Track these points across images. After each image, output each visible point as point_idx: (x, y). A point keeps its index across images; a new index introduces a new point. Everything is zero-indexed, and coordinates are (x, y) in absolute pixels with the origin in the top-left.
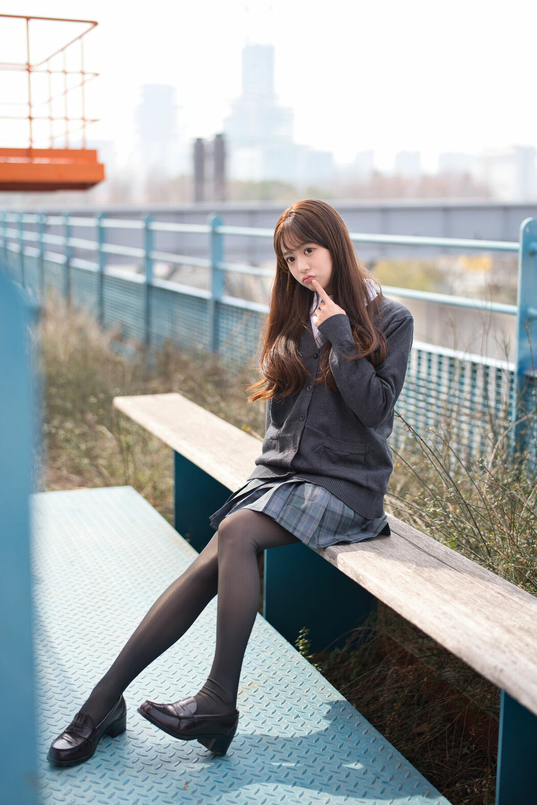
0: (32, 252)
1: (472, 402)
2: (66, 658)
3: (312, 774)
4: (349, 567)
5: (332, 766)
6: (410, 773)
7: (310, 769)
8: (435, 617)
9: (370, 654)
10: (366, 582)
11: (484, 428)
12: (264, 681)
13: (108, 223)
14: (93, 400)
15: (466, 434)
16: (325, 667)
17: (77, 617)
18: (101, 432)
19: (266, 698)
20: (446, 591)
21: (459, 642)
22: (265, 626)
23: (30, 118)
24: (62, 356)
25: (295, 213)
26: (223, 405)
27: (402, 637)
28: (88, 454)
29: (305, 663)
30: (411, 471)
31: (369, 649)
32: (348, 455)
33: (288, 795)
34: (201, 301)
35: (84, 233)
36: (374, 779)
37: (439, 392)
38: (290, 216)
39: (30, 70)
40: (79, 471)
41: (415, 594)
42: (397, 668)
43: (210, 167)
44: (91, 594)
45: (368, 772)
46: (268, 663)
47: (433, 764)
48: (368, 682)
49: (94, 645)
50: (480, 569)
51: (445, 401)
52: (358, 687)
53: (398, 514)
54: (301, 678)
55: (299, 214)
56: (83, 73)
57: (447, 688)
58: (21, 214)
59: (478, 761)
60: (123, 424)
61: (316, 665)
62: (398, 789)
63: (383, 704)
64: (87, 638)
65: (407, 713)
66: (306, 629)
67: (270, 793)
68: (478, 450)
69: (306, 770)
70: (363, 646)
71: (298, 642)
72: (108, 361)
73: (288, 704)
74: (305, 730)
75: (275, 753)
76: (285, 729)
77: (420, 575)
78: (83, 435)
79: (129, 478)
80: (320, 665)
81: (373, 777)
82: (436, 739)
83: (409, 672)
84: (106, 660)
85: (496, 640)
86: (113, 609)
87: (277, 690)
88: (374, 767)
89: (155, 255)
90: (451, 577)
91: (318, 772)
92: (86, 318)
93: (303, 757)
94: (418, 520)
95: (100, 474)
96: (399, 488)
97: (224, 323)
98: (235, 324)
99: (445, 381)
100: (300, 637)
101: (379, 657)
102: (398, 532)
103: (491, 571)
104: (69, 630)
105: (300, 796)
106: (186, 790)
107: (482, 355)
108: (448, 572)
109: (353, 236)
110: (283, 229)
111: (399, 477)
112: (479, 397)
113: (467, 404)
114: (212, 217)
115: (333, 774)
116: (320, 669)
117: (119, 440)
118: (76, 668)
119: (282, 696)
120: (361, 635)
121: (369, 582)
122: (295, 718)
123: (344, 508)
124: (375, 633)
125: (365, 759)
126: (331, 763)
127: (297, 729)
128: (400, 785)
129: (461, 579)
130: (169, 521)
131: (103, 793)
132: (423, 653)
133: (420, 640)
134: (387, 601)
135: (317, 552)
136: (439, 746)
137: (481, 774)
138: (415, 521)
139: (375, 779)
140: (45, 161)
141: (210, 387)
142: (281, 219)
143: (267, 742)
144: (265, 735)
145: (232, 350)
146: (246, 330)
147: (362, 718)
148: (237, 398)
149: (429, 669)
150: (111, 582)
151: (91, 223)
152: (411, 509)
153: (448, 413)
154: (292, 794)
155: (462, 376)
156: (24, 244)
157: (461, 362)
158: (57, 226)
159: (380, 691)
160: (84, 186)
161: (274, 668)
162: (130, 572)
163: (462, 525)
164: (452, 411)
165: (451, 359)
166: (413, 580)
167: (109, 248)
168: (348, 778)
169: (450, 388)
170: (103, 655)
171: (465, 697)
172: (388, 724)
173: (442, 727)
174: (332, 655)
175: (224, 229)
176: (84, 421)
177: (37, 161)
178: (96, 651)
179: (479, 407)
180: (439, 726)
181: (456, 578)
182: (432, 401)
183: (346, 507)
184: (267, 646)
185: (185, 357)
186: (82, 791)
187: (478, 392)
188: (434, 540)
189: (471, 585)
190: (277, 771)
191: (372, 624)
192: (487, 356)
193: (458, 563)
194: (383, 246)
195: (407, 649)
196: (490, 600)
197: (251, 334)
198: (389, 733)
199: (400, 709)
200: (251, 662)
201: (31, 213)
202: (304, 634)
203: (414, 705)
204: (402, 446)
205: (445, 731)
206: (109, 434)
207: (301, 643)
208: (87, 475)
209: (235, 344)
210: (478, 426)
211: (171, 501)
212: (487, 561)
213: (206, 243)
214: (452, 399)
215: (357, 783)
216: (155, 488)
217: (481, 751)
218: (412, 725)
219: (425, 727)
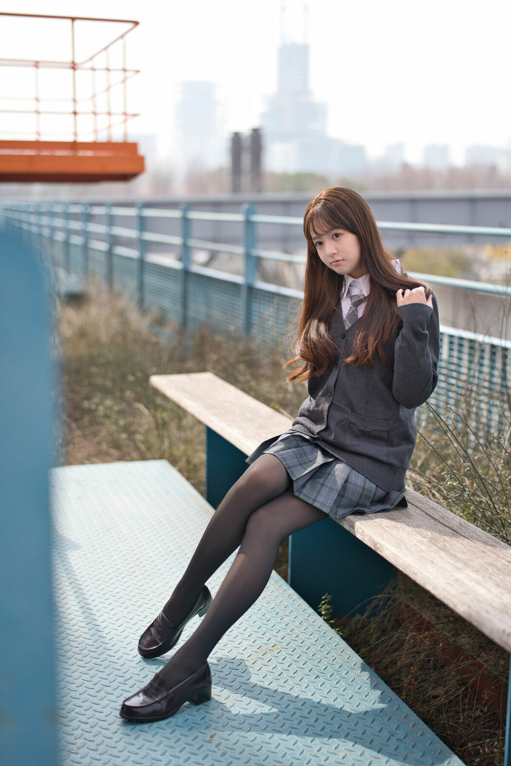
0: (77, 240)
1: (491, 382)
2: (101, 619)
3: (330, 730)
4: (367, 536)
5: (349, 723)
6: (423, 732)
7: (329, 726)
8: (448, 583)
9: (389, 621)
10: (383, 550)
11: (502, 407)
12: (287, 643)
13: (149, 213)
14: (131, 378)
15: (485, 413)
16: (345, 632)
17: (112, 581)
18: (138, 408)
19: (288, 660)
20: (458, 560)
21: (469, 607)
22: (289, 592)
23: (75, 113)
24: (104, 338)
25: (325, 199)
26: (253, 383)
27: (420, 605)
28: (126, 429)
29: (326, 627)
30: (430, 447)
31: (388, 616)
32: (371, 431)
33: (307, 749)
34: (234, 286)
35: (125, 222)
36: (388, 736)
37: (459, 373)
38: (319, 202)
39: (75, 67)
40: (117, 446)
41: (429, 561)
42: (415, 633)
43: (246, 160)
44: (126, 560)
45: (384, 730)
46: (291, 626)
47: (447, 726)
48: (386, 647)
49: (128, 607)
50: (492, 540)
51: (465, 381)
52: (378, 651)
53: (418, 487)
54: (322, 641)
55: (329, 200)
56: (125, 70)
57: (463, 653)
58: (67, 204)
59: (491, 723)
60: (159, 401)
61: (337, 629)
62: (411, 747)
63: (401, 668)
64: (121, 601)
65: (423, 676)
66: (328, 595)
67: (289, 747)
68: (496, 428)
69: (325, 727)
70: (384, 613)
71: (321, 607)
72: (146, 343)
73: (309, 665)
74: (324, 690)
75: (296, 710)
76: (305, 688)
77: (435, 544)
78: (121, 412)
79: (164, 452)
80: (342, 629)
81: (388, 735)
82: (450, 702)
83: (425, 638)
84: (138, 621)
85: (505, 606)
86: (146, 574)
87: (299, 651)
88: (389, 725)
89: (192, 243)
90: (465, 546)
91: (336, 729)
92: (127, 301)
93: (321, 715)
94: (436, 494)
95: (137, 449)
96: (419, 463)
97: (256, 307)
98: (266, 308)
99: (465, 363)
100: (323, 602)
101: (398, 624)
102: (415, 504)
103: (504, 542)
104: (104, 593)
105: (318, 751)
106: (211, 743)
107: (501, 338)
108: (461, 542)
109: (380, 224)
110: (313, 214)
111: (419, 453)
112: (498, 378)
113: (486, 384)
114: (245, 207)
115: (350, 731)
116: (341, 634)
117: (155, 417)
118: (111, 628)
119: (304, 658)
120: (381, 603)
121: (386, 550)
122: (315, 678)
123: (365, 481)
124: (394, 601)
125: (380, 718)
126: (348, 720)
127: (317, 689)
128: (413, 743)
129: (473, 548)
130: (201, 493)
131: (134, 745)
132: (440, 620)
133: (437, 609)
134: (403, 568)
135: (337, 521)
136: (454, 708)
137: (492, 735)
138: (434, 495)
139: (390, 737)
140: (89, 153)
141: (242, 367)
142: (311, 205)
143: (288, 700)
144: (286, 694)
145: (264, 332)
146: (277, 313)
147: (379, 679)
148: (267, 378)
149: (445, 635)
150: (145, 549)
151: (132, 212)
152: (429, 483)
153: (468, 393)
154: (310, 749)
155: (482, 358)
156: (69, 232)
157: (481, 344)
158: (100, 216)
159: (397, 656)
160: (125, 177)
161: (297, 631)
162: (163, 540)
163: (478, 499)
164: (471, 391)
165: (472, 341)
166: (428, 549)
167: (149, 236)
168: (364, 735)
169: (469, 369)
170: (135, 616)
171: (479, 662)
172: (405, 686)
173: (457, 691)
174: (354, 620)
175: (257, 218)
176: (123, 399)
177: (82, 153)
178: (130, 612)
179: (498, 388)
180: (454, 690)
181: (469, 547)
182: (453, 381)
183: (367, 481)
184: (291, 611)
185: (218, 338)
186: (113, 742)
187: (497, 373)
188: (451, 513)
189: (483, 554)
190: (297, 727)
191: (392, 592)
192: (506, 339)
193: (472, 534)
194: (411, 235)
195: (424, 616)
196: (500, 568)
197: (282, 317)
198: (405, 695)
199: (416, 673)
200: (275, 625)
201: (76, 203)
202: (326, 600)
203: (429, 669)
204: (423, 424)
205: (459, 695)
206: (146, 412)
207: (323, 609)
208: (125, 449)
209: (267, 327)
210: (496, 406)
211: (203, 474)
212: (501, 533)
213: (240, 232)
214: (471, 380)
215: (373, 740)
216: (188, 462)
217: (494, 714)
218: (428, 688)
219: (440, 691)
